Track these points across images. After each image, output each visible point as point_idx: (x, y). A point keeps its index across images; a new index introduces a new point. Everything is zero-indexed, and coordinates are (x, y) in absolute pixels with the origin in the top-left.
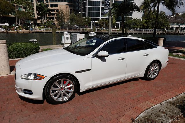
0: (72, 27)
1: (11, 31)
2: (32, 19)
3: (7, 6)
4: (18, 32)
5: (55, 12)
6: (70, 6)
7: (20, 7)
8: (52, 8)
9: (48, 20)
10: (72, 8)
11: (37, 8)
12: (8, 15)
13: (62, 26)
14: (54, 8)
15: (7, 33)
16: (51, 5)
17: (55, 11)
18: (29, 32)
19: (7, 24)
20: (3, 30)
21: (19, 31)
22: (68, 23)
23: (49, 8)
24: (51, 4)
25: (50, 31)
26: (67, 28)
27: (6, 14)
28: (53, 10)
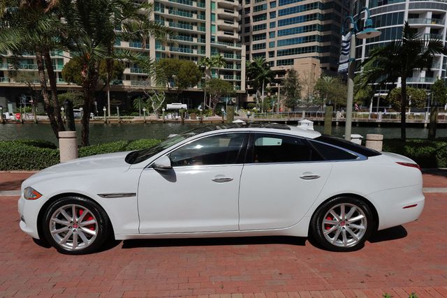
0: (317, 109)
1: (190, 119)
2: (233, 95)
3: (190, 71)
4: (201, 122)
5: (286, 76)
6: (323, 60)
7: (214, 71)
8: (282, 69)
9: (269, 94)
10: (327, 65)
11: (247, 71)
12: (190, 89)
13: (293, 108)
14: (286, 68)
15: (183, 122)
16: (280, 63)
17: (287, 74)
18: (223, 122)
19: (185, 106)
20: (177, 117)
21: (205, 118)
22: (308, 100)
23: (275, 68)
24: (280, 61)
25: (265, 120)
26: (304, 113)
27: (186, 86)
28: (282, 73)
